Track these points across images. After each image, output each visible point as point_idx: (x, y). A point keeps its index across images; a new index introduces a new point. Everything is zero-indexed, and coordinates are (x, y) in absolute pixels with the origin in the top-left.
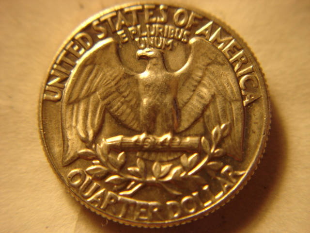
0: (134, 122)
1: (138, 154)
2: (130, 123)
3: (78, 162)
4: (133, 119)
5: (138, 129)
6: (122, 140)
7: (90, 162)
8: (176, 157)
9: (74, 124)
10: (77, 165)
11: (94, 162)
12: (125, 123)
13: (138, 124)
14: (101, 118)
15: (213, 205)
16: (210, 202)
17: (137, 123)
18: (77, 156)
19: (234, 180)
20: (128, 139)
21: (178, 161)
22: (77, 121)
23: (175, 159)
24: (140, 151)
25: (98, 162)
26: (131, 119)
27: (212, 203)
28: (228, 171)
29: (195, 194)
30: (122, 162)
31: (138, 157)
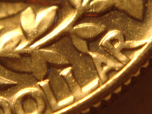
8: (11, 12)
15: (75, 105)
16: (70, 98)
19: (123, 58)
21: (15, 20)
23: (9, 17)
27: (75, 100)
28: (113, 41)
29: (43, 83)
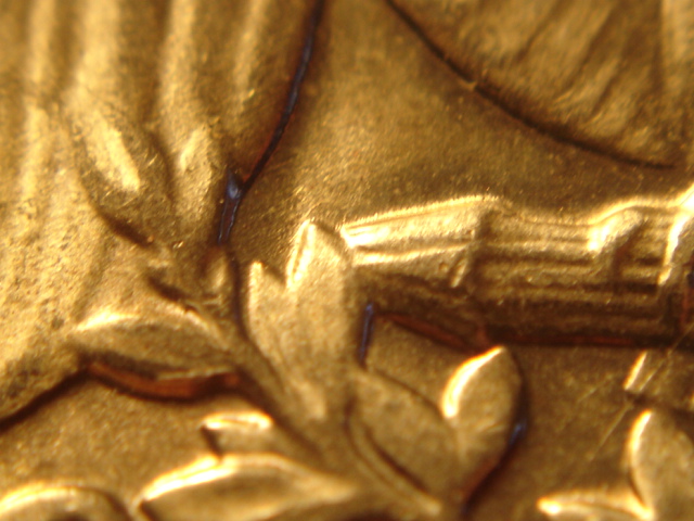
0: (606, 72)
1: (637, 373)
2: (570, 84)
3: (72, 422)
4: (597, 48)
5: (639, 140)
6: (486, 229)
7: (177, 421)
9: (38, 70)
10: (58, 448)
11: (215, 422)
12: (512, 80)
13: (642, 97)
14: (292, 27)
17: (636, 83)
18: (65, 362)
20: (541, 232)
22: (66, 46)
24: (655, 343)
25: (260, 422)
26: (578, 47)
30: (488, 438)
31: (641, 402)
